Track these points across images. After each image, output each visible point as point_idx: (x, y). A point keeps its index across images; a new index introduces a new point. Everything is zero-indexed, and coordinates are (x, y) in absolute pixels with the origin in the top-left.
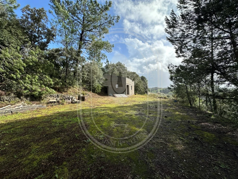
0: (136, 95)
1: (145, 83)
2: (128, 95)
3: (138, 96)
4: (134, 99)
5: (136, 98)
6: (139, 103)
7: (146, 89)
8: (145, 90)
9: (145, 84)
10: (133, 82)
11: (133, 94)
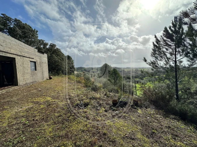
10: (42, 55)
11: (43, 78)
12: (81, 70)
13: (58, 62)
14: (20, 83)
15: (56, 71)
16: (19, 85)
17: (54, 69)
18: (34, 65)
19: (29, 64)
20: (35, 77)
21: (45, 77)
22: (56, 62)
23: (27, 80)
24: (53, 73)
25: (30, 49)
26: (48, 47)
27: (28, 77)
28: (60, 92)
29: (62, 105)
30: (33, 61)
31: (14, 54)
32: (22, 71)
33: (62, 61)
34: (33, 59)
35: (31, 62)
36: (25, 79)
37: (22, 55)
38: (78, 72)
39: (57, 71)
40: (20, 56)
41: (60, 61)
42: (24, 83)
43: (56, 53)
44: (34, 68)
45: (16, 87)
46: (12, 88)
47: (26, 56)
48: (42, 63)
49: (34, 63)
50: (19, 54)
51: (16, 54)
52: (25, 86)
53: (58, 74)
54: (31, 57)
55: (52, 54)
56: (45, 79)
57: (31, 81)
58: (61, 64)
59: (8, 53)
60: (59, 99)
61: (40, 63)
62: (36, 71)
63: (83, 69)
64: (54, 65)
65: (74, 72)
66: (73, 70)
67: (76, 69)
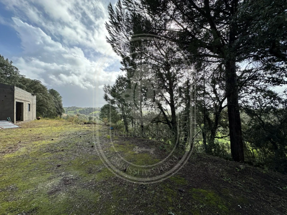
0: (40, 120)
1: (57, 99)
2: (20, 123)
3: (44, 123)
4: (36, 131)
5: (41, 129)
6: (53, 142)
7: (58, 110)
8: (56, 111)
9: (56, 101)
12: (73, 112)
14: (24, 120)
18: (29, 107)
20: (29, 116)
21: (34, 117)
23: (26, 118)
25: (28, 95)
31: (23, 100)
32: (25, 111)
33: (47, 100)
34: (29, 101)
40: (25, 101)
41: (45, 100)
44: (29, 109)
45: (22, 122)
47: (27, 101)
57: (28, 119)
58: (47, 104)
61: (32, 104)
63: (78, 110)
65: (61, 115)
66: (60, 111)
67: (65, 109)
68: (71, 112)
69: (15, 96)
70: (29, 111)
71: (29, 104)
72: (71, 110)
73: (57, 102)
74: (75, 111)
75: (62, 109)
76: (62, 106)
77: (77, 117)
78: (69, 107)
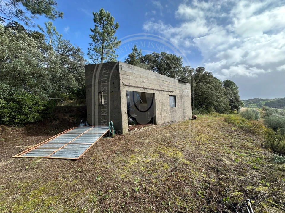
10: (184, 85)
11: (184, 117)
12: (256, 104)
13: (207, 93)
14: (158, 122)
15: (204, 106)
16: (157, 124)
17: (202, 104)
18: (174, 100)
19: (168, 99)
20: (174, 115)
21: (186, 115)
22: (203, 93)
23: (166, 119)
24: (201, 109)
25: (169, 81)
26: (193, 73)
27: (166, 115)
28: (202, 147)
29: (196, 180)
30: (172, 95)
31: (153, 89)
32: (161, 107)
34: (172, 92)
35: (170, 97)
36: (163, 117)
37: (161, 89)
38: (249, 109)
39: (207, 106)
40: (159, 90)
41: (210, 91)
42: (163, 122)
43: (205, 79)
44: (173, 103)
45: (155, 125)
46: (152, 126)
47: (165, 90)
48: (183, 97)
49: (174, 97)
50: (159, 88)
51: (156, 89)
52: (163, 126)
53: (209, 112)
54: (170, 91)
55: (198, 83)
56: (187, 118)
57: (170, 120)
58: (212, 96)
59: (149, 89)
60: (195, 163)
61: (181, 96)
62: (176, 108)
63: (263, 103)
64: (200, 97)
65: (238, 109)
66: (237, 104)
67: (243, 102)
68: (253, 104)
69: (122, 81)
70: (175, 106)
71: (175, 96)
72: (253, 103)
73: (232, 94)
74: (258, 104)
75: (238, 102)
76: (239, 98)
77: (263, 111)
78: (249, 100)
